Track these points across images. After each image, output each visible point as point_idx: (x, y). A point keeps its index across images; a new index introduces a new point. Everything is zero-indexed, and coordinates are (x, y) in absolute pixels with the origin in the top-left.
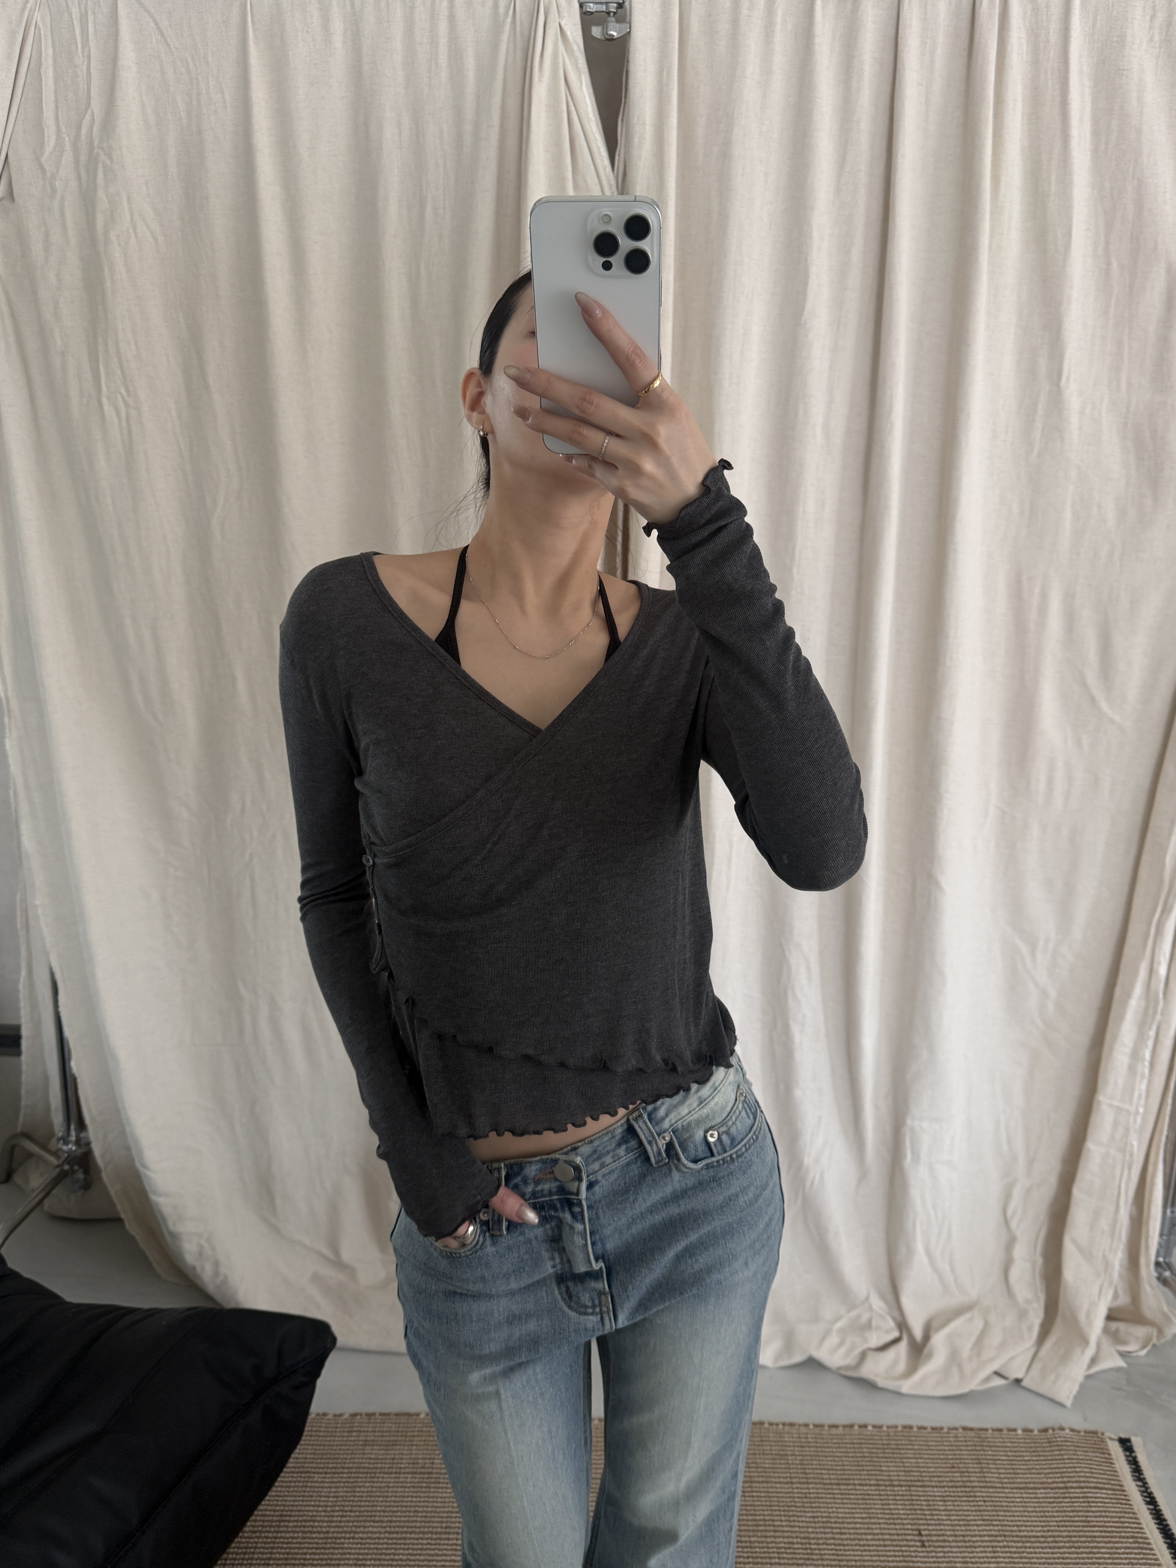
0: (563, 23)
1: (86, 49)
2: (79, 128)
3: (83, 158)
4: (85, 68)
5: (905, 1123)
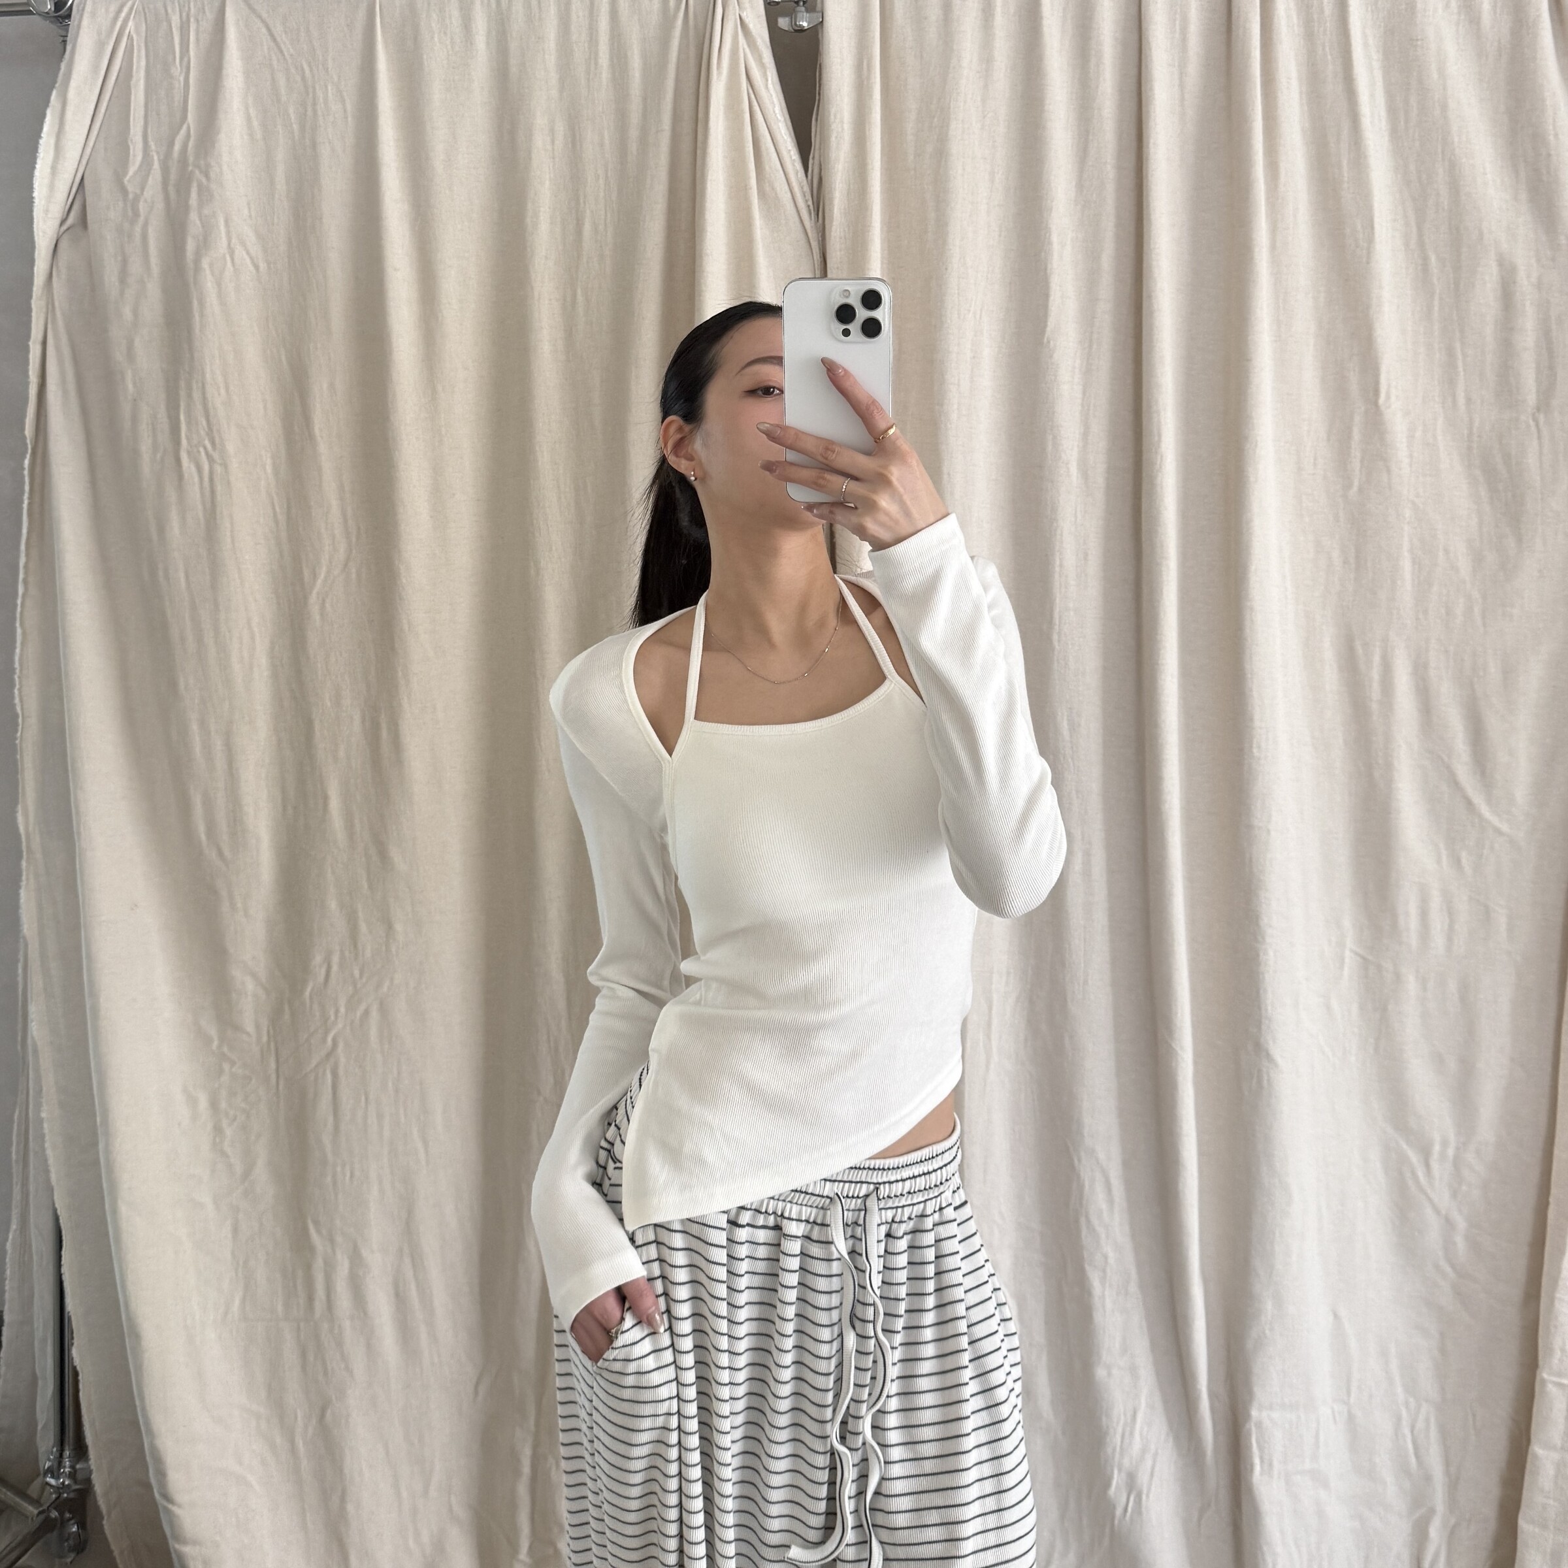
0: (744, 15)
1: (186, 59)
2: (171, 144)
3: (173, 176)
4: (182, 79)
5: (1249, 1416)
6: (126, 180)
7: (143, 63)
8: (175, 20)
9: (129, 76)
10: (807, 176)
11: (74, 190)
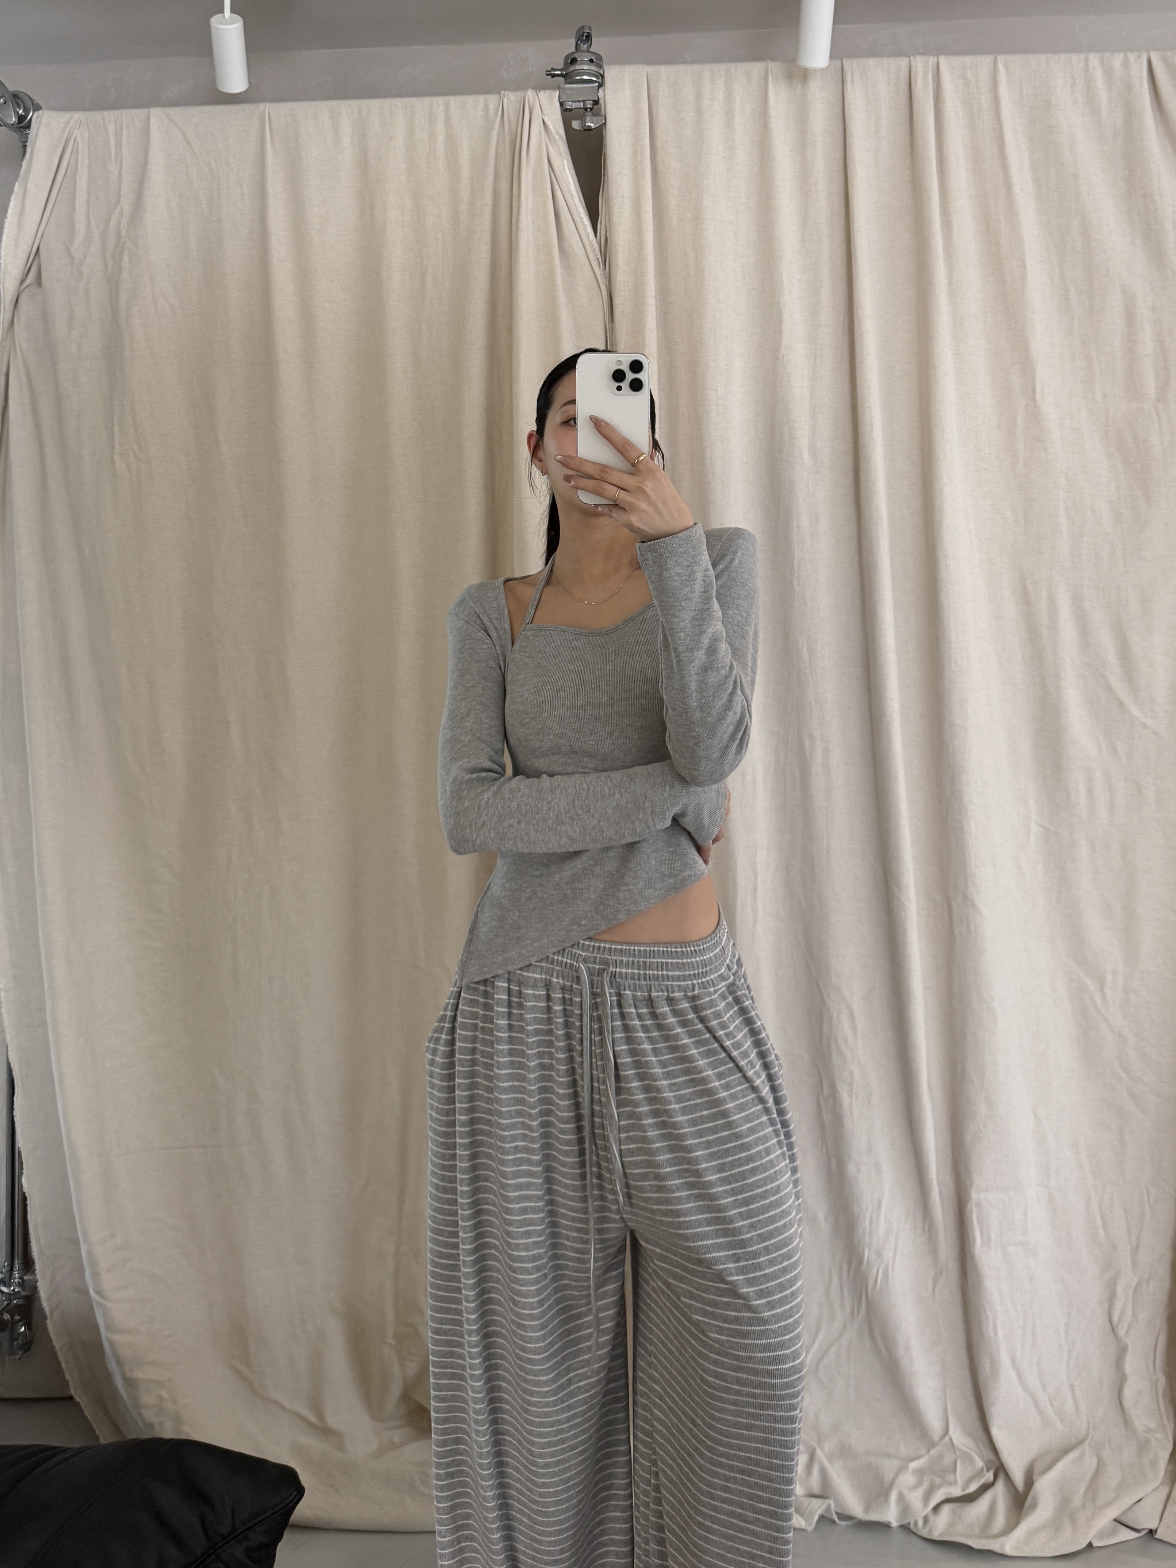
0: (546, 118)
1: (119, 158)
2: (108, 221)
3: (110, 246)
4: (116, 172)
5: (970, 1197)
6: (73, 249)
7: (86, 161)
8: (111, 128)
9: (76, 171)
10: (596, 237)
11: (31, 258)
